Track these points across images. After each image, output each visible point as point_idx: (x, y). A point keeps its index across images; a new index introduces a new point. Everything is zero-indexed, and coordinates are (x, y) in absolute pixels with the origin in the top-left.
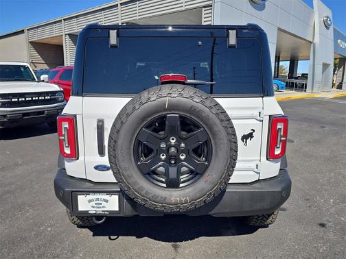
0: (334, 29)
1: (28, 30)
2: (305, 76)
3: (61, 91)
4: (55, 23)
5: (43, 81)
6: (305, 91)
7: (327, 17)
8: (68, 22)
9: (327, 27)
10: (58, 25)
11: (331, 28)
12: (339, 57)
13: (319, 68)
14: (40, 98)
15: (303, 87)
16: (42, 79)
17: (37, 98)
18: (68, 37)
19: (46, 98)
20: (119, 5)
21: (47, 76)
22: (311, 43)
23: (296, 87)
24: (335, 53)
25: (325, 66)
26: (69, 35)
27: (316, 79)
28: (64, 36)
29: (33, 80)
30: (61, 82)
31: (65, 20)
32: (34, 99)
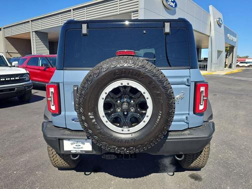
0: (225, 27)
1: (4, 28)
2: (206, 60)
3: (27, 73)
4: (24, 23)
5: (14, 66)
6: (206, 70)
7: (219, 18)
8: (34, 23)
9: (220, 25)
10: (27, 25)
11: (222, 26)
12: (229, 46)
13: (215, 54)
14: (11, 79)
15: (204, 68)
16: (13, 65)
17: (9, 79)
18: (34, 33)
19: (16, 78)
20: (72, 10)
21: (17, 62)
22: (209, 36)
23: (200, 67)
24: (226, 43)
25: (219, 52)
26: (35, 32)
27: (213, 61)
28: (31, 33)
29: (7, 65)
30: (28, 66)
31: (31, 21)
32: (7, 79)
